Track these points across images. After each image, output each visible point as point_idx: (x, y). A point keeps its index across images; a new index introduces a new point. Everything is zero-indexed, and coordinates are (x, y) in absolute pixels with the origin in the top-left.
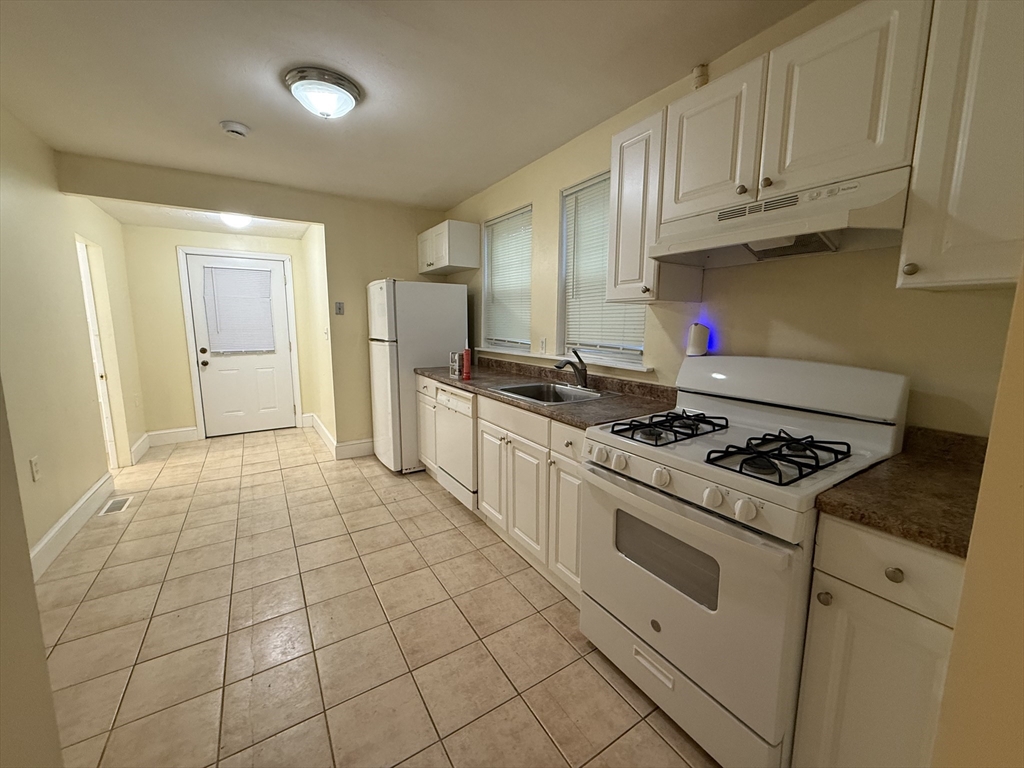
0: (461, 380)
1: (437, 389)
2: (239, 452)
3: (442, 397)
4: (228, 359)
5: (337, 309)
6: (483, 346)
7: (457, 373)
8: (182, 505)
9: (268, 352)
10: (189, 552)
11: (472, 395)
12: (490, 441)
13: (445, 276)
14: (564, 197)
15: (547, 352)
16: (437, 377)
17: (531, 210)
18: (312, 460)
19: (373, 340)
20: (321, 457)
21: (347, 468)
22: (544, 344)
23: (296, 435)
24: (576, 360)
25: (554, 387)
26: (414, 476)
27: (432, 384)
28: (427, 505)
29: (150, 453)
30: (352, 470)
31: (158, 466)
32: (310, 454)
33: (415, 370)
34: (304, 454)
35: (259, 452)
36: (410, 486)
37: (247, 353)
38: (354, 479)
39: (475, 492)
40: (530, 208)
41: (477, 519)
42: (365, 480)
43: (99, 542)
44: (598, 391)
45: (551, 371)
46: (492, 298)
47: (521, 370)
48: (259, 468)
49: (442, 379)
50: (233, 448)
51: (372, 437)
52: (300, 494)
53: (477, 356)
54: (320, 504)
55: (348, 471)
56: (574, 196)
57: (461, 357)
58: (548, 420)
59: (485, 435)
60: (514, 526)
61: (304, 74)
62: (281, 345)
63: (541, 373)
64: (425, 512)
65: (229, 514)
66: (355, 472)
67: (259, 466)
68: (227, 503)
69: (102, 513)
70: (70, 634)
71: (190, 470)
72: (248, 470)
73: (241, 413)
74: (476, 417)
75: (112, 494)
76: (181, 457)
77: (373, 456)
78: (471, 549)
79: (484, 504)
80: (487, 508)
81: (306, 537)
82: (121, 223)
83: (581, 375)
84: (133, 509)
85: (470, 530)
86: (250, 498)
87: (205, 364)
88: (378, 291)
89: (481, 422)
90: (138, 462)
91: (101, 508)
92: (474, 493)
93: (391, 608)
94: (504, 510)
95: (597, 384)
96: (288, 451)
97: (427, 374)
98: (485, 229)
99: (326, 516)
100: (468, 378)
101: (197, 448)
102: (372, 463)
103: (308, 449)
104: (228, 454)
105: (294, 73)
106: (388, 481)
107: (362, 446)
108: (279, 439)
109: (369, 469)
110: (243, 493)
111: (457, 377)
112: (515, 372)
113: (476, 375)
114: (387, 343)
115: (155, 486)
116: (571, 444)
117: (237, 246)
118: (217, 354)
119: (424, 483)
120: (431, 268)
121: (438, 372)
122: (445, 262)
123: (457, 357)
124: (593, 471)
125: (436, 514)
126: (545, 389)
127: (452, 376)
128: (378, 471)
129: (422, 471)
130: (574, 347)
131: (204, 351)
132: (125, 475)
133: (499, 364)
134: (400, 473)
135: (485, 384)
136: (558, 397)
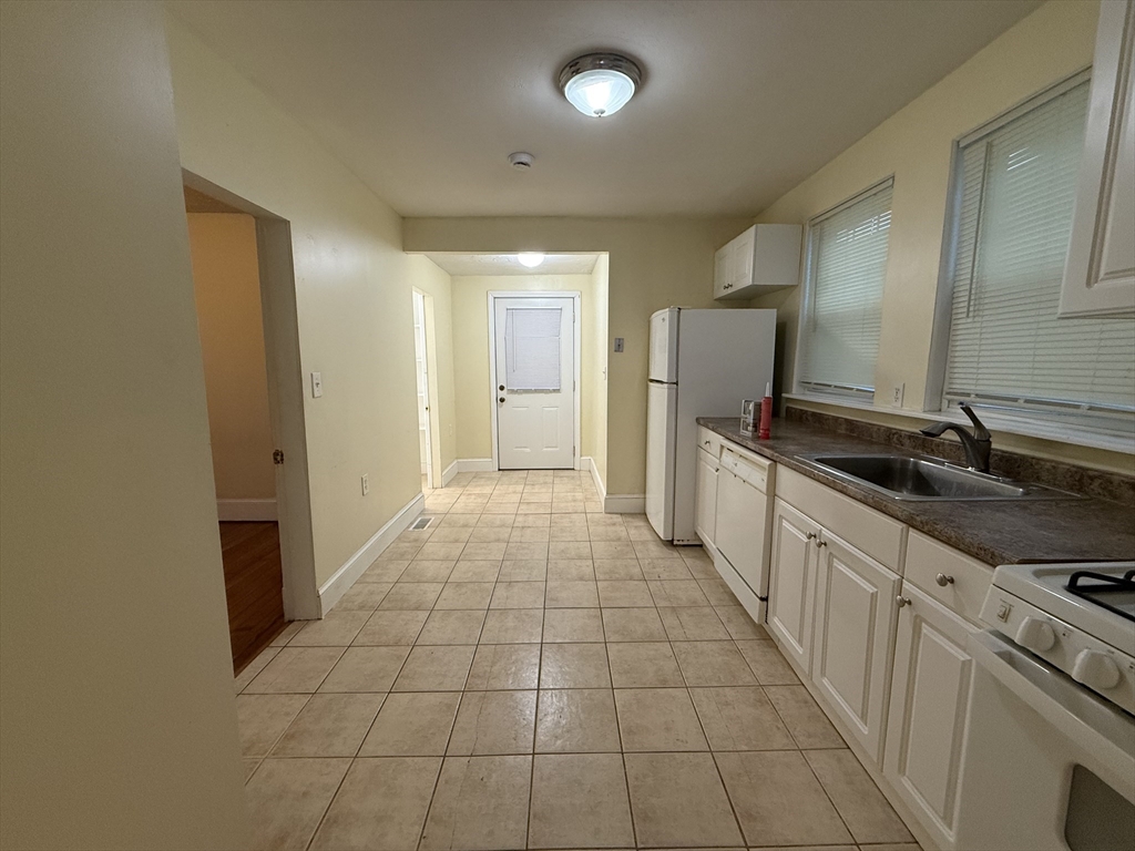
0: (756, 438)
1: (722, 447)
2: (520, 488)
3: (728, 458)
4: (520, 396)
5: (617, 346)
6: (795, 392)
7: (750, 428)
8: (465, 536)
9: (554, 391)
10: (459, 585)
11: (768, 462)
12: (792, 532)
13: (748, 299)
14: (960, 149)
15: (909, 406)
16: (723, 431)
17: (892, 186)
18: (581, 509)
19: (652, 381)
20: (591, 507)
21: (614, 524)
22: (900, 393)
23: (573, 478)
24: (966, 421)
25: (916, 464)
26: (688, 550)
27: (716, 439)
28: (698, 595)
29: (458, 479)
30: (618, 528)
31: (459, 490)
32: (581, 501)
33: (697, 419)
34: (574, 501)
35: (536, 490)
36: (681, 563)
37: (536, 391)
38: (619, 539)
39: (765, 599)
40: (890, 182)
41: (765, 637)
42: (630, 543)
43: (402, 556)
44: (1017, 481)
45: (912, 436)
46: (814, 324)
47: (854, 430)
48: (532, 509)
49: (730, 434)
50: (516, 483)
51: (645, 492)
52: (562, 546)
53: (784, 405)
54: (578, 563)
55: (613, 528)
56: (984, 142)
57: (758, 407)
58: (899, 526)
59: (785, 523)
60: (823, 674)
61: (578, 67)
62: (566, 386)
63: (890, 437)
64: (694, 604)
65: (497, 552)
66: (621, 531)
67: (532, 506)
68: (498, 540)
69: (411, 529)
70: (361, 640)
71: (479, 500)
72: (524, 509)
73: (528, 450)
74: (772, 493)
75: (423, 512)
76: (476, 486)
77: (643, 514)
78: (748, 679)
79: (776, 620)
80: (779, 626)
81: (556, 600)
82: (451, 275)
83: (978, 448)
84: (431, 530)
85: (753, 650)
86: (518, 540)
87: (502, 400)
88: (661, 322)
89: (780, 504)
90: (447, 486)
91: (412, 524)
92: (762, 599)
93: (630, 732)
94: (807, 641)
95: (1012, 468)
96: (562, 495)
97: (710, 425)
98: (812, 228)
99: (581, 579)
100: (767, 437)
101: (491, 479)
102: (642, 523)
103: (579, 495)
104: (511, 488)
105: (567, 68)
106: (655, 550)
107: (631, 501)
108: (557, 480)
109: (636, 531)
110: (514, 534)
111: (749, 434)
112: (843, 432)
113: (780, 434)
114: (666, 385)
115: (453, 510)
116: (952, 581)
117: (537, 286)
118: (512, 392)
119: (698, 562)
120: (730, 291)
121: (724, 424)
122: (747, 281)
123: (751, 406)
124: (1010, 660)
125: (707, 610)
126: (898, 466)
127: (743, 432)
128: (647, 536)
129: (698, 547)
130: (962, 399)
131: (502, 388)
132: (435, 497)
133: (819, 418)
134: (670, 544)
135: (792, 448)
136: (923, 484)
